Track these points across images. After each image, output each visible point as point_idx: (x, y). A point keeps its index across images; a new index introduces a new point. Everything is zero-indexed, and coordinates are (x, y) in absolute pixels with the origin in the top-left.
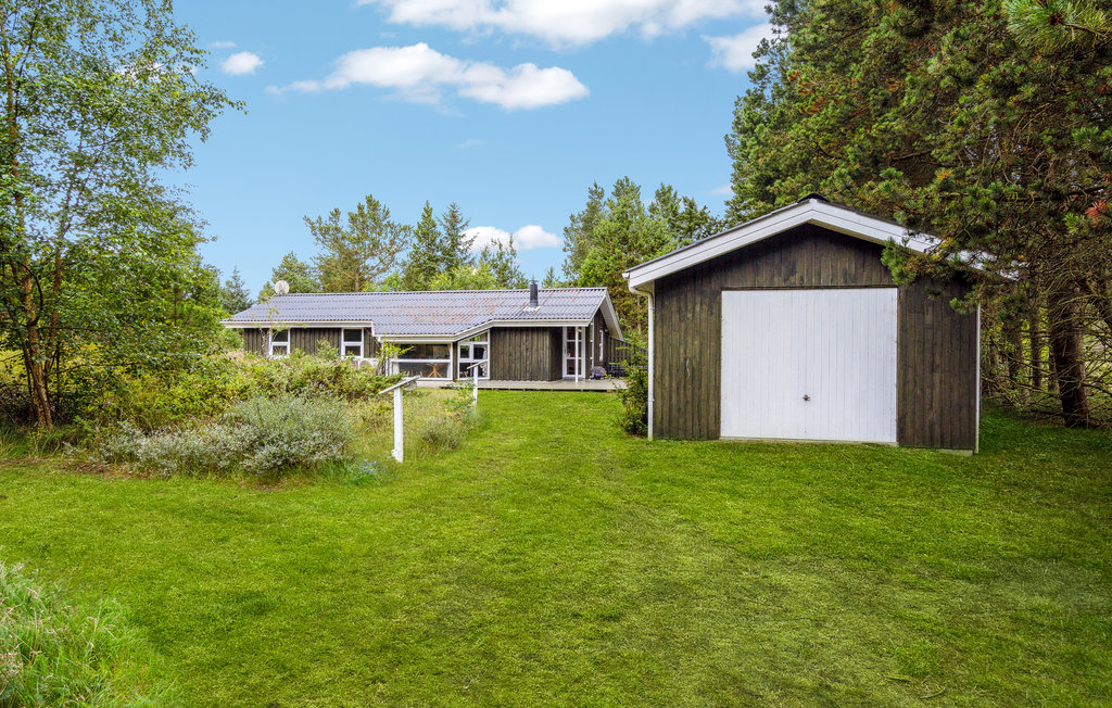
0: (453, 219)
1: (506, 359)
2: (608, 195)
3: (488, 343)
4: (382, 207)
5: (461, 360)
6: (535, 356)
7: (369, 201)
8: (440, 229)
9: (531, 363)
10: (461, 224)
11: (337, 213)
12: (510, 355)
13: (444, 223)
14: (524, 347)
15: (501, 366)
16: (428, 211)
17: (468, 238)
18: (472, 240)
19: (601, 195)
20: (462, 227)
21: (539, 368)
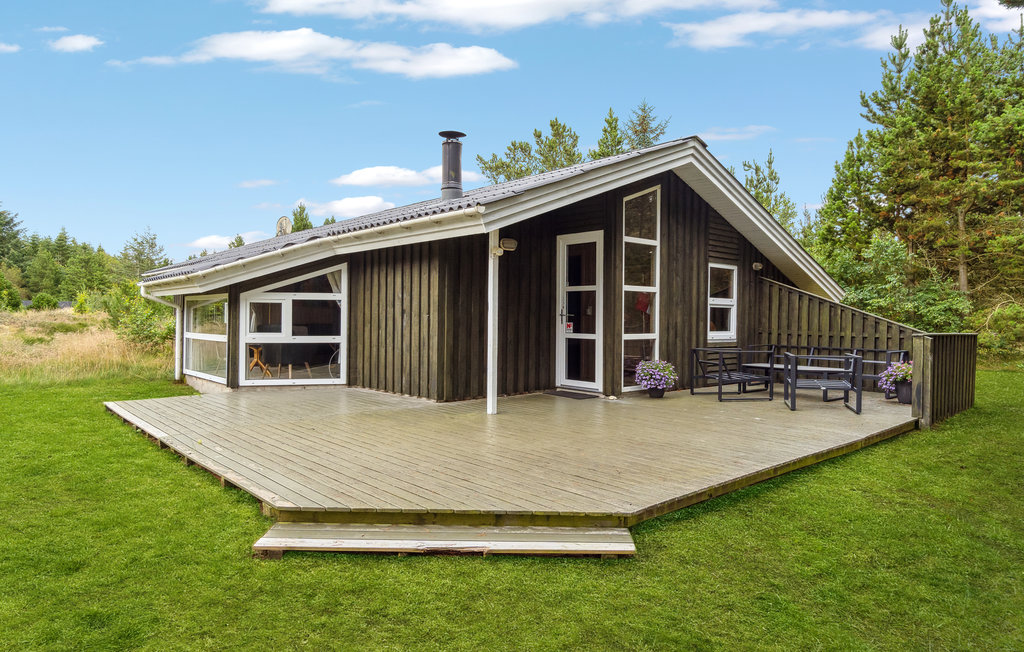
3: (343, 297)
5: (249, 337)
6: (414, 330)
9: (409, 350)
21: (420, 363)
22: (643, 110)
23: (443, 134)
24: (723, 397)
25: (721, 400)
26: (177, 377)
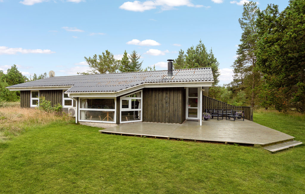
0: (134, 56)
1: (153, 109)
2: (185, 53)
3: (141, 98)
4: (111, 54)
5: (122, 110)
6: (172, 107)
7: (107, 52)
8: (130, 60)
9: (169, 111)
10: (137, 58)
11: (96, 56)
12: (155, 106)
13: (131, 57)
14: (164, 101)
15: (149, 112)
16: (126, 54)
17: (139, 63)
18: (141, 64)
19: (183, 53)
20: (137, 59)
21: (174, 115)
22: (134, 52)
23: (168, 60)
24: (219, 119)
25: (218, 120)
26: (76, 122)
